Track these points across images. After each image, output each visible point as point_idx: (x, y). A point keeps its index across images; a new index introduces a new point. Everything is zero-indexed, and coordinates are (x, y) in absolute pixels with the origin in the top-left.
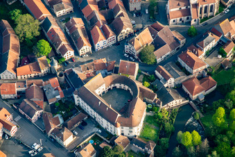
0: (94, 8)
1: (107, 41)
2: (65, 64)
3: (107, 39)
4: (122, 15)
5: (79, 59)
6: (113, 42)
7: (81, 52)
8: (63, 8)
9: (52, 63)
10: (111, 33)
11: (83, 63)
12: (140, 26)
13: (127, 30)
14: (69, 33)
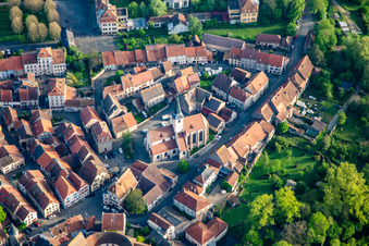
0: (53, 155)
1: (78, 193)
2: (26, 231)
3: (77, 189)
4: (91, 158)
5: (45, 222)
6: (87, 194)
7: (46, 213)
8: (12, 161)
9: (11, 232)
10: (83, 183)
11: (52, 226)
12: (116, 169)
13: (101, 176)
14: (25, 191)
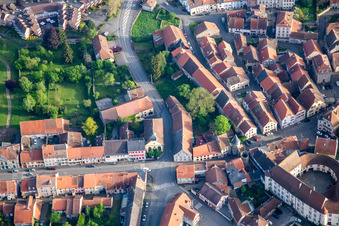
0: (275, 80)
1: (295, 116)
2: (246, 143)
3: (295, 113)
4: (310, 86)
5: (263, 138)
6: (302, 118)
7: (265, 130)
8: (239, 81)
9: (235, 142)
10: (300, 108)
11: (270, 142)
12: (332, 100)
13: (319, 103)
14: (248, 108)
